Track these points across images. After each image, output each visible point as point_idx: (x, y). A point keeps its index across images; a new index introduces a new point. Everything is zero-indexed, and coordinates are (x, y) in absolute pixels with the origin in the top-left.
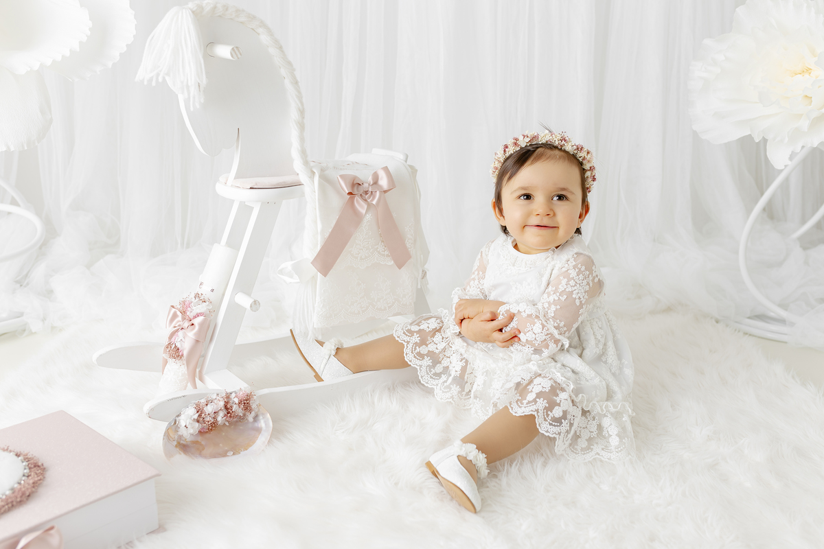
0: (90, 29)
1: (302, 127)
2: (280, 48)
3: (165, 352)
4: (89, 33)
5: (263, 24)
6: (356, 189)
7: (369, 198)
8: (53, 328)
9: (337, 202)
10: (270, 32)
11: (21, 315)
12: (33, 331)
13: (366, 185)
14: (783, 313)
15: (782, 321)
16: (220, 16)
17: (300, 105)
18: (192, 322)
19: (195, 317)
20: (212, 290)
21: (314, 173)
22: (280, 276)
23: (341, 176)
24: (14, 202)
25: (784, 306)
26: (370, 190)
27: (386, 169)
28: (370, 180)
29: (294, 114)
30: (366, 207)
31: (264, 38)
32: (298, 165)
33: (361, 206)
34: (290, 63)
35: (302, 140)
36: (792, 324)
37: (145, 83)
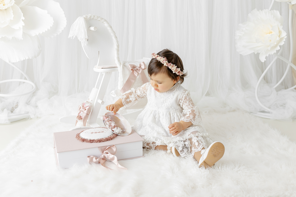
0: (53, 23)
1: (118, 50)
2: (111, 27)
3: (77, 118)
4: (53, 24)
5: (105, 20)
6: (134, 68)
7: (138, 71)
8: (37, 117)
9: (128, 73)
10: (108, 23)
11: (28, 113)
12: (32, 118)
13: (137, 68)
14: (269, 110)
15: (269, 112)
16: (92, 19)
17: (117, 44)
18: (86, 108)
19: (86, 107)
20: (92, 100)
21: (121, 64)
22: (111, 95)
23: (130, 65)
24: (25, 79)
25: (269, 108)
26: (139, 69)
27: (143, 62)
28: (139, 66)
29: (115, 47)
30: (137, 74)
31: (106, 25)
32: (116, 62)
33: (136, 74)
34: (114, 32)
35: (118, 54)
36: (272, 113)
37: (71, 38)
